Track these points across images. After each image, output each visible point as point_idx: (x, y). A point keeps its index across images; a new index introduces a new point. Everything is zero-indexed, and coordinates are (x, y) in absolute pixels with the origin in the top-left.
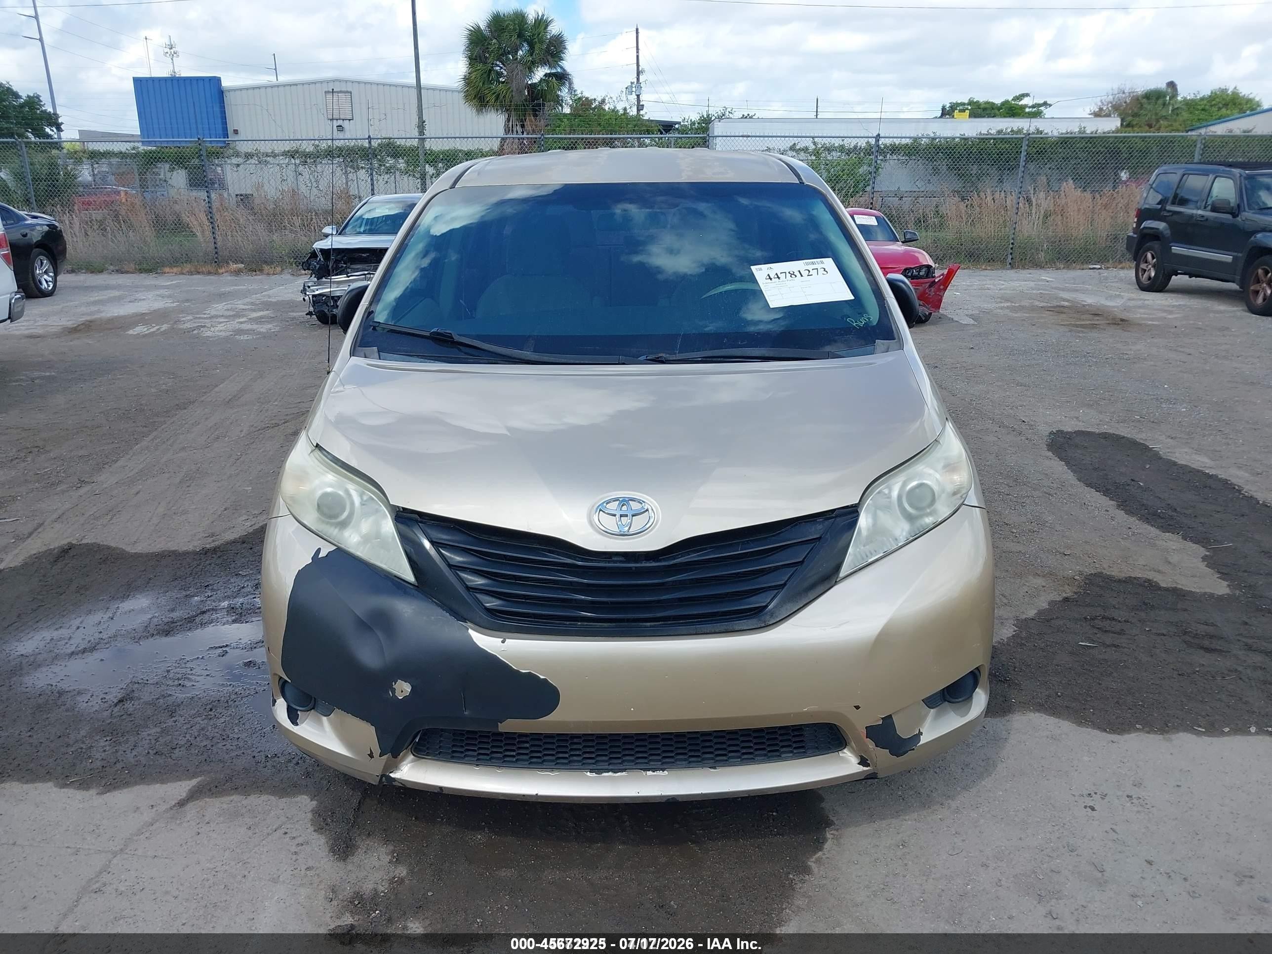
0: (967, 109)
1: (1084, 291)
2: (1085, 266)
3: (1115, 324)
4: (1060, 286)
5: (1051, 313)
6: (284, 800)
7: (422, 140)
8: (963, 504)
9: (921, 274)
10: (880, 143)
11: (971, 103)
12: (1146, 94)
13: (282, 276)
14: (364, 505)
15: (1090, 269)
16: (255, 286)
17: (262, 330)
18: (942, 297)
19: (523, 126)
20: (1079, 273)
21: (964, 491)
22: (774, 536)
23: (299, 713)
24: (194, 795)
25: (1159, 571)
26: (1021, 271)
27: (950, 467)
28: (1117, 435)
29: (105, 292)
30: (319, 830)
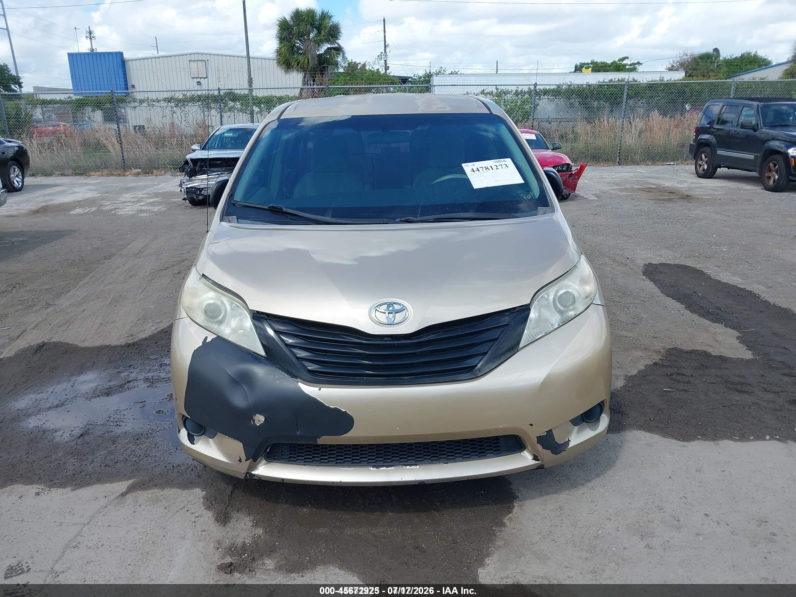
0: (590, 67)
1: (663, 179)
2: (664, 163)
3: (683, 198)
4: (648, 175)
5: (644, 192)
6: (186, 491)
7: (251, 90)
8: (592, 303)
9: (563, 169)
10: (537, 88)
11: (592, 63)
12: (700, 56)
13: (165, 176)
14: (233, 310)
15: (668, 165)
16: (149, 183)
17: (155, 210)
18: (577, 183)
19: (314, 81)
20: (660, 167)
21: (592, 296)
22: (480, 324)
23: (195, 437)
24: (130, 489)
25: (711, 346)
26: (625, 167)
27: (584, 281)
28: (685, 266)
29: (55, 188)
30: (208, 508)
